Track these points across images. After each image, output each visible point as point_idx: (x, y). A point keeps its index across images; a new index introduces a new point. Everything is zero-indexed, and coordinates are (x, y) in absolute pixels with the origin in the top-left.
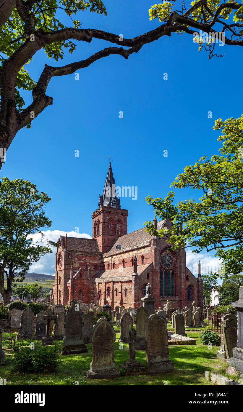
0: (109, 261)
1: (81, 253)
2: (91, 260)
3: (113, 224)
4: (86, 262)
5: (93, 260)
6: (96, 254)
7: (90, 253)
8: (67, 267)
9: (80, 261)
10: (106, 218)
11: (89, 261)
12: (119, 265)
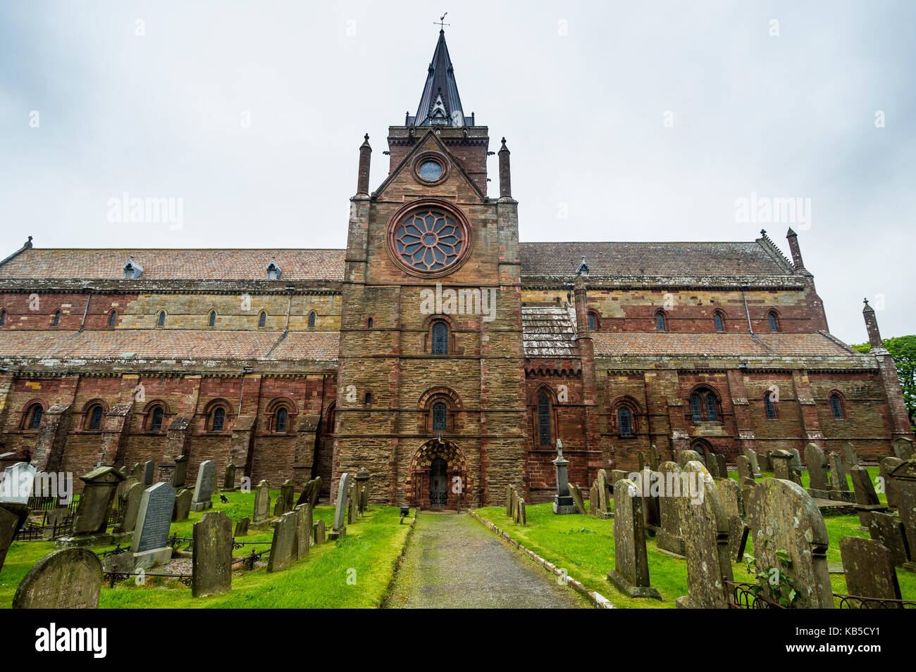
12: (629, 323)
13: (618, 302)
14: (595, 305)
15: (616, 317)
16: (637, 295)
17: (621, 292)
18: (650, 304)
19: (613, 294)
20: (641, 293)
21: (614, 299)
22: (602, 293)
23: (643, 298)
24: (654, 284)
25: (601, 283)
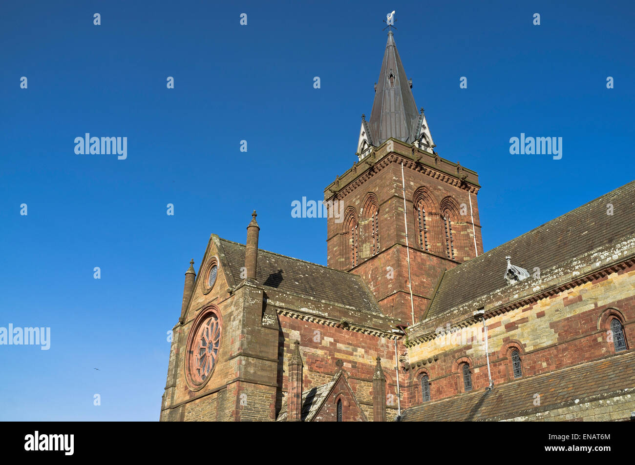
0: (469, 347)
1: (318, 308)
2: (359, 349)
3: (431, 214)
4: (338, 355)
5: (366, 352)
6: (381, 326)
7: (352, 316)
8: (251, 370)
9: (313, 350)
10: (408, 186)
11: (352, 354)
12: (565, 350)
13: (546, 317)
14: (513, 336)
15: (545, 345)
16: (571, 297)
17: (547, 300)
18: (592, 306)
19: (539, 306)
20: (576, 290)
21: (541, 315)
22: (524, 311)
23: (580, 299)
24: (589, 269)
25: (516, 296)
